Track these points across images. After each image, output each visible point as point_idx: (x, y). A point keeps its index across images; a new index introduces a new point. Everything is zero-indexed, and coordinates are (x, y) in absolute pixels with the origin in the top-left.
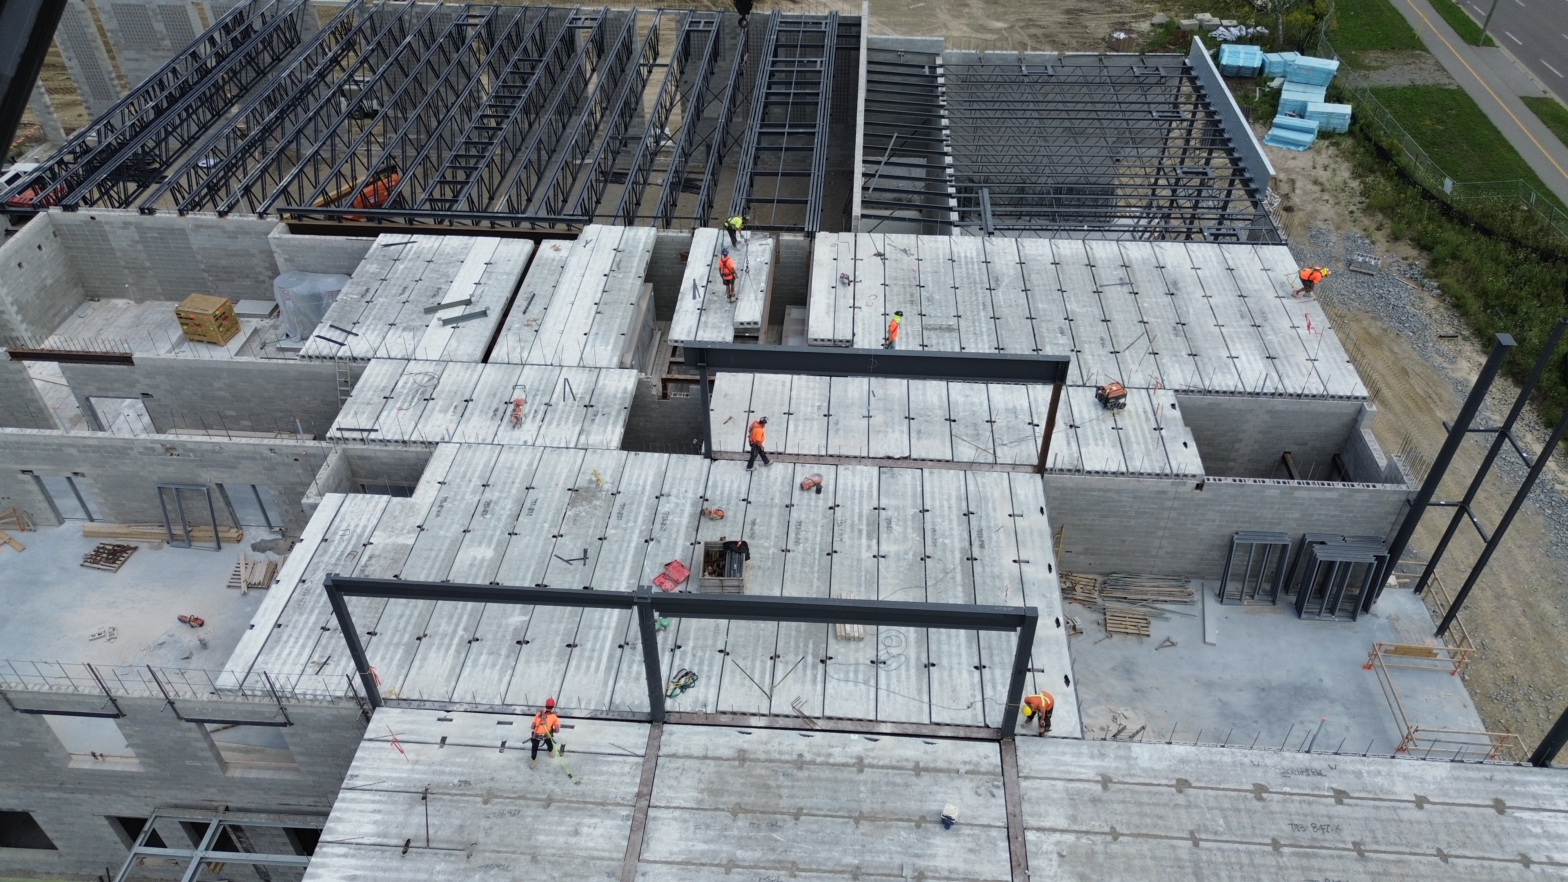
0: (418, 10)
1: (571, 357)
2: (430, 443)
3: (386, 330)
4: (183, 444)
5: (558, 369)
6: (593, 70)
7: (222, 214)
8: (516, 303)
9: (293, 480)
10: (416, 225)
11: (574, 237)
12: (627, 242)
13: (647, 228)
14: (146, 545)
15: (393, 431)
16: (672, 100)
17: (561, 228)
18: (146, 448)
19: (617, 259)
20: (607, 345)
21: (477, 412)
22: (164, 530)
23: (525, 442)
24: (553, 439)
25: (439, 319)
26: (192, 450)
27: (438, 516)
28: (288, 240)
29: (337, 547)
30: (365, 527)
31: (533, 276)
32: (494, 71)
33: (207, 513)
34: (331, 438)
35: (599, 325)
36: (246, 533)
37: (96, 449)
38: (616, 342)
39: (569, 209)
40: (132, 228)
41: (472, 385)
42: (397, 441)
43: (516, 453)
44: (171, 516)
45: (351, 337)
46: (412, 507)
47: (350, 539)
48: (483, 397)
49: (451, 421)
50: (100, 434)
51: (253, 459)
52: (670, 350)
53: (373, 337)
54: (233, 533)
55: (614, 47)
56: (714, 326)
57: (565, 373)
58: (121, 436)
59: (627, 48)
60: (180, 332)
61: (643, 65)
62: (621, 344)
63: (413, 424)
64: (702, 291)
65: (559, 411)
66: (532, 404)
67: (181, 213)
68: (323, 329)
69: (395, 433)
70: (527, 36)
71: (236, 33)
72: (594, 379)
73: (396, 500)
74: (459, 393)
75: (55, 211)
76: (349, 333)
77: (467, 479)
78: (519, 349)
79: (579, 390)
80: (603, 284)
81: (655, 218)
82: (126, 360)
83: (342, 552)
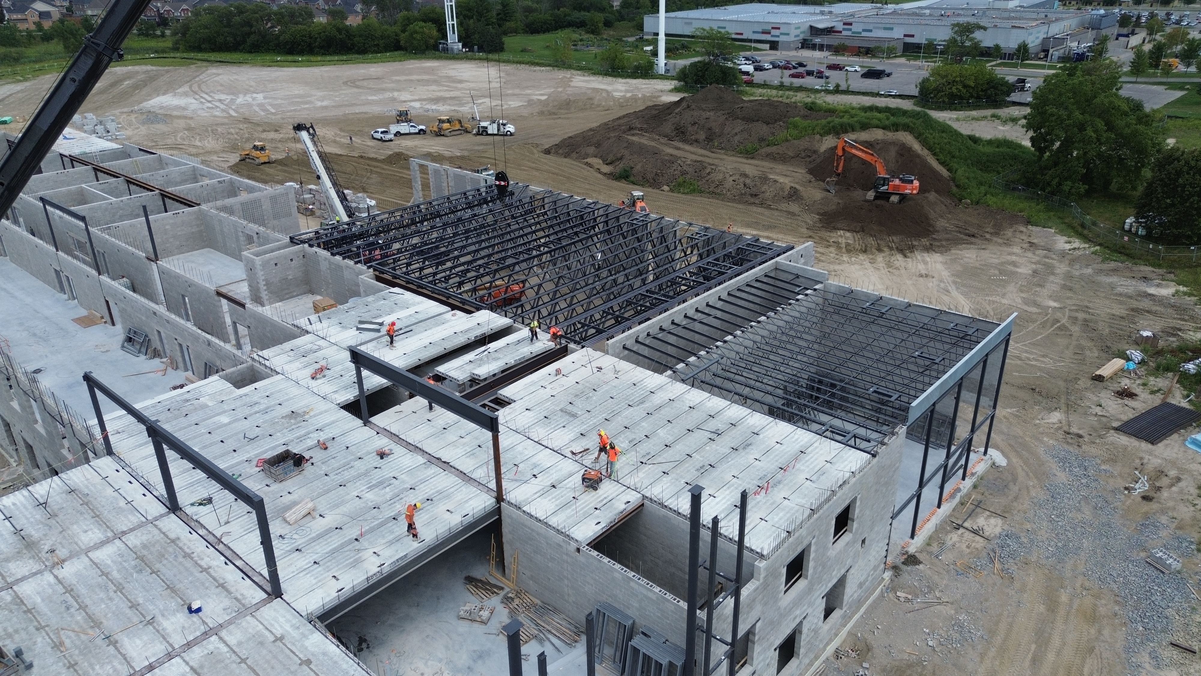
2: (278, 372)
3: (335, 324)
7: (356, 264)
15: (274, 362)
18: (203, 340)
21: (312, 368)
23: (309, 386)
24: (320, 390)
25: (360, 327)
26: (214, 347)
27: (235, 400)
28: (365, 280)
30: (207, 393)
31: (426, 322)
34: (251, 358)
35: (416, 352)
38: (411, 361)
40: (327, 261)
42: (268, 367)
43: (299, 389)
45: (318, 322)
46: (233, 393)
47: (196, 395)
49: (298, 367)
53: (325, 326)
63: (285, 363)
64: (485, 354)
65: (341, 380)
67: (344, 259)
68: (314, 316)
69: (272, 364)
73: (230, 388)
75: (306, 245)
76: (321, 321)
77: (266, 391)
80: (447, 336)
83: (186, 398)
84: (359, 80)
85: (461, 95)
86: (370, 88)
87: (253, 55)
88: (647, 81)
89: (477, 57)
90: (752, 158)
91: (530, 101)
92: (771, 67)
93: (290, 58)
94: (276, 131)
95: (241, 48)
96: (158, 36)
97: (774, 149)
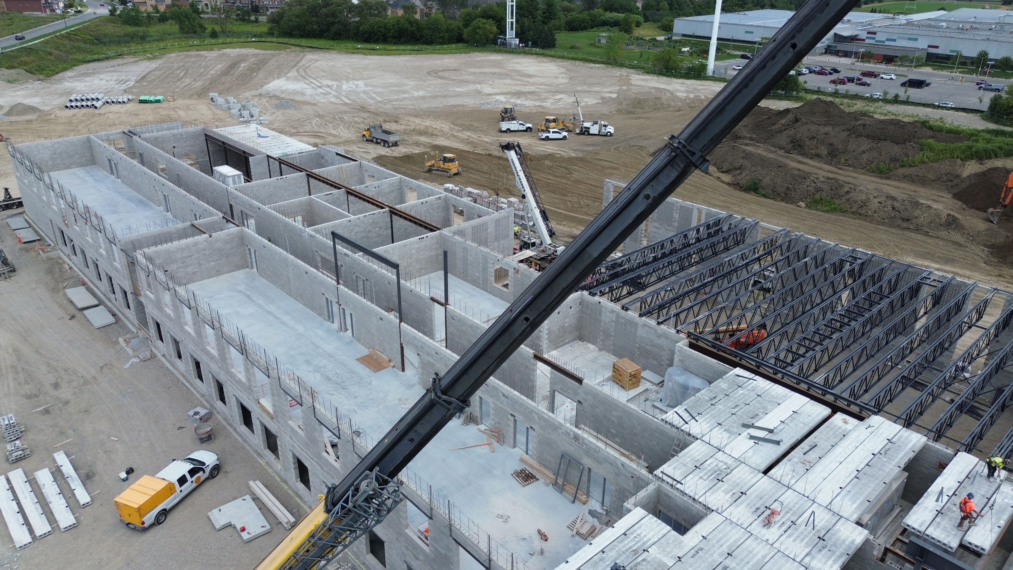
0: (820, 244)
1: (824, 498)
2: (709, 508)
3: (715, 425)
4: (583, 439)
5: (811, 502)
6: (925, 313)
7: (659, 323)
8: (802, 445)
9: (625, 486)
10: (762, 370)
11: (861, 419)
12: (899, 438)
13: (920, 435)
14: (543, 480)
15: (691, 489)
16: (980, 351)
17: (854, 409)
18: (566, 432)
19: (887, 447)
20: (854, 502)
21: (745, 504)
22: (553, 477)
23: (767, 540)
24: (787, 549)
25: (749, 434)
26: (586, 444)
27: (693, 557)
28: (686, 350)
29: (629, 543)
30: (649, 539)
31: (821, 433)
32: (853, 293)
33: (577, 480)
34: (655, 475)
35: (854, 486)
36: (590, 501)
37: (546, 421)
38: (861, 504)
39: (866, 398)
40: (614, 314)
41: (750, 484)
42: (690, 497)
43: (759, 544)
44: (561, 472)
45: (693, 420)
46: (681, 542)
47: (638, 542)
48: (754, 496)
49: (727, 501)
50: (551, 414)
51: (612, 464)
52: (901, 530)
53: (705, 427)
54: (584, 498)
55: (948, 303)
56: (945, 529)
57: (814, 507)
58: (559, 420)
59: (959, 307)
60: (610, 374)
61: (966, 323)
62: (864, 507)
63: (704, 491)
64: (945, 499)
65: (800, 531)
66: (783, 517)
67: (641, 315)
68: (680, 409)
69: (691, 491)
70: (886, 279)
71: (712, 231)
72: (834, 522)
73: (674, 533)
74: (740, 486)
75: (585, 293)
76: (694, 418)
77: (720, 544)
78: (790, 476)
79: (820, 523)
80: (869, 459)
81: (930, 430)
82: (579, 381)
83: (631, 547)
84: (440, 71)
85: (537, 90)
86: (453, 80)
87: (336, 42)
88: (698, 82)
89: (534, 52)
90: (887, 178)
91: (603, 98)
92: (808, 72)
93: (369, 46)
94: (396, 122)
95: (325, 35)
96: (253, 22)
97: (912, 171)
